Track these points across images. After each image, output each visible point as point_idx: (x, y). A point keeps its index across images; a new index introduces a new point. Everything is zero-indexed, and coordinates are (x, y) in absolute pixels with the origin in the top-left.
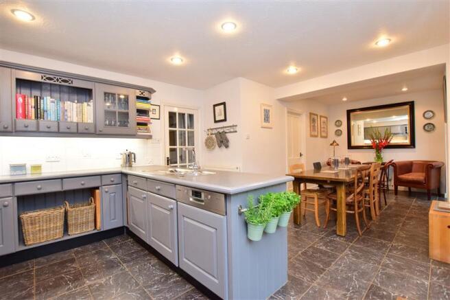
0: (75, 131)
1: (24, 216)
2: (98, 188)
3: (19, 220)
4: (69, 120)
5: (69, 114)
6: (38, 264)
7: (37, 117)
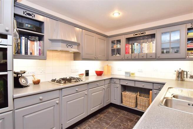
0: (146, 58)
1: (123, 93)
2: (151, 90)
3: (122, 93)
4: (144, 52)
5: (144, 50)
6: (124, 114)
7: (132, 53)
